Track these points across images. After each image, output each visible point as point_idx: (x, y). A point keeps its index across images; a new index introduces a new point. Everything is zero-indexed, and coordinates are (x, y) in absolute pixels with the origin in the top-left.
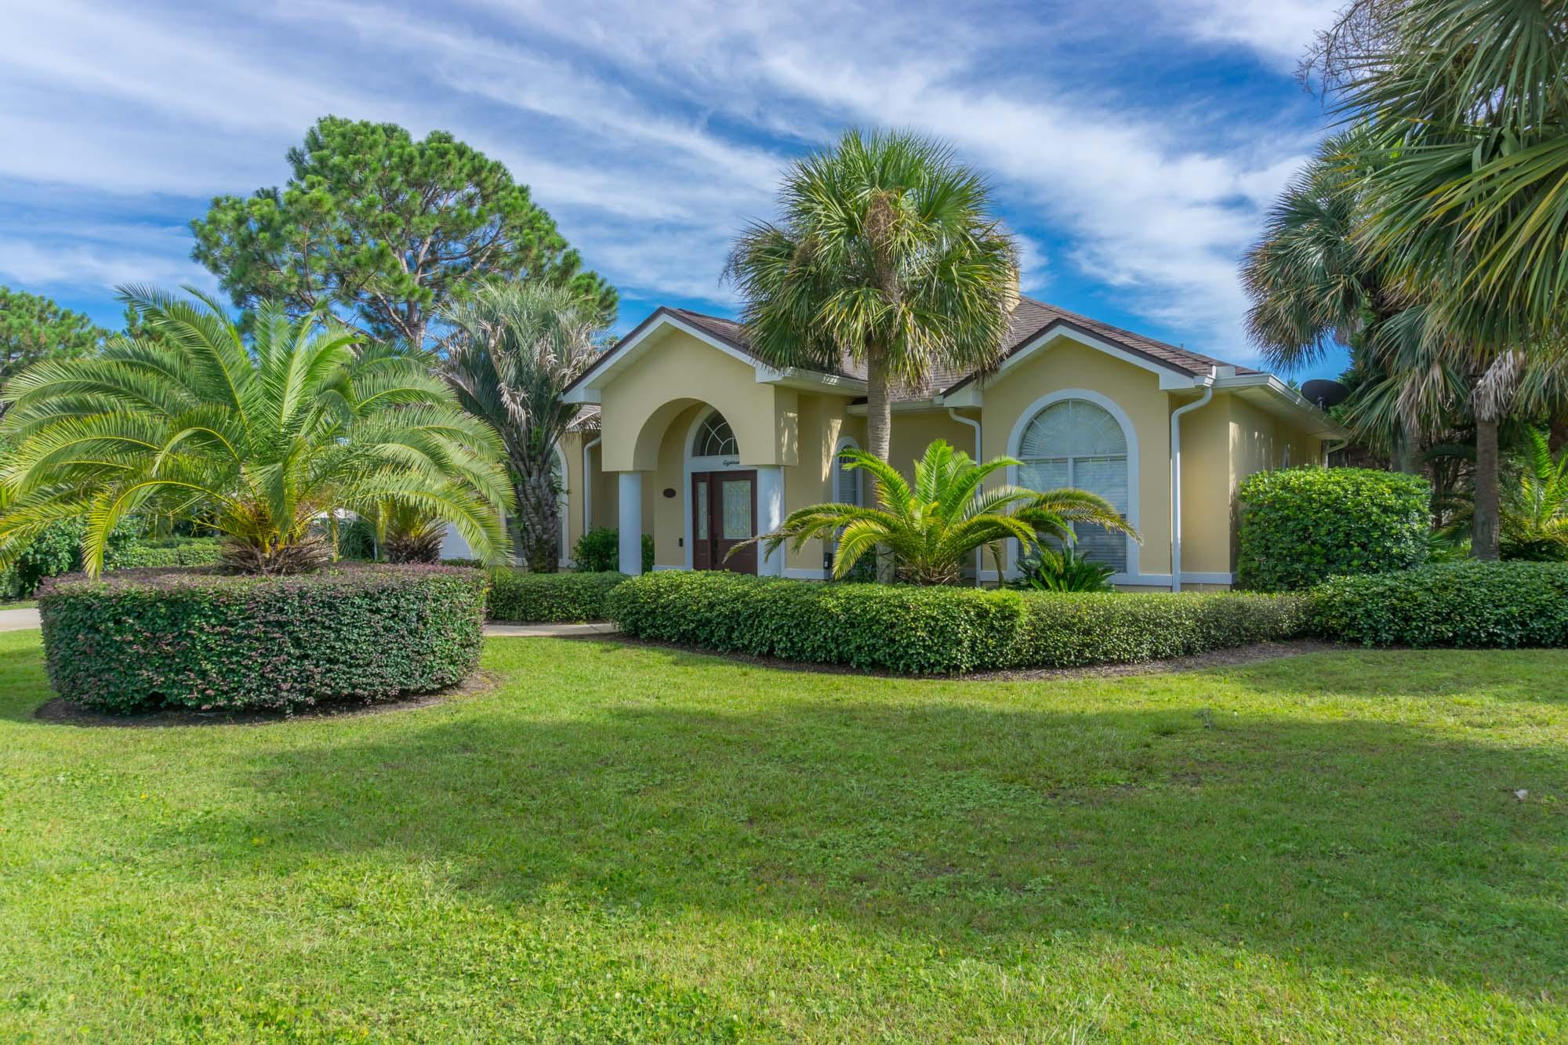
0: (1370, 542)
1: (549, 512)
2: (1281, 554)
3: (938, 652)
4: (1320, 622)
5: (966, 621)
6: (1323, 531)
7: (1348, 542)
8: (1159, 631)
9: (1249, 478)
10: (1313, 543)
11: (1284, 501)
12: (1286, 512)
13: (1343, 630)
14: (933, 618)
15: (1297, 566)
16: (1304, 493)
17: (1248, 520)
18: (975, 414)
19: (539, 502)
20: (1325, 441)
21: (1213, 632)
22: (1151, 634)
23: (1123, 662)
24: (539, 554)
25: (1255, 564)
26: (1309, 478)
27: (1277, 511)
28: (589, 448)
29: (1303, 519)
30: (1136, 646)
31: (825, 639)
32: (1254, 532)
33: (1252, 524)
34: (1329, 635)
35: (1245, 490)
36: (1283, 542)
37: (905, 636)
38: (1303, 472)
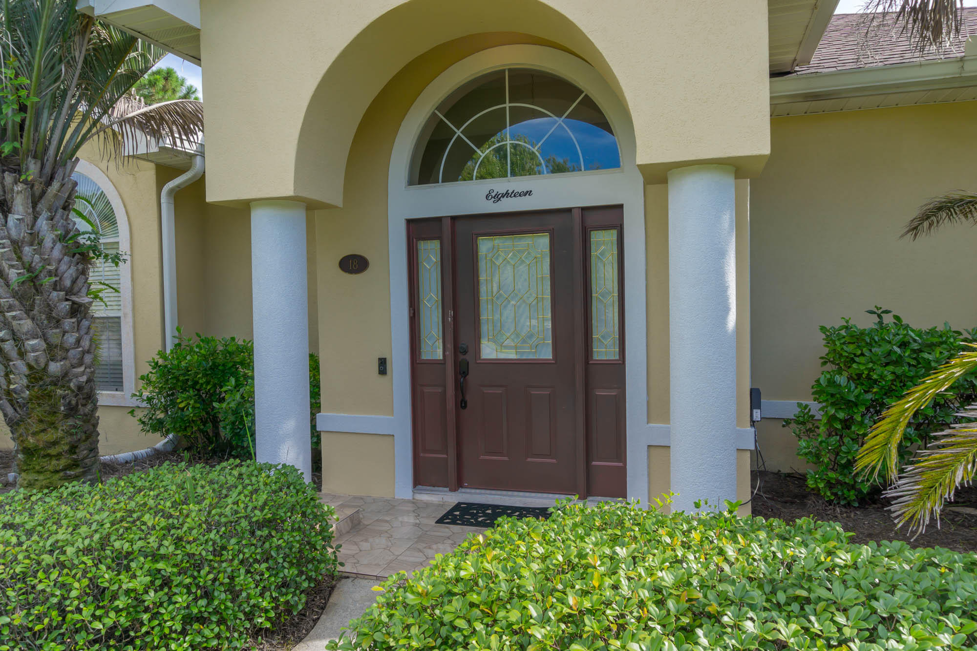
1: (65, 306)
19: (33, 280)
24: (38, 412)
28: (171, 191)
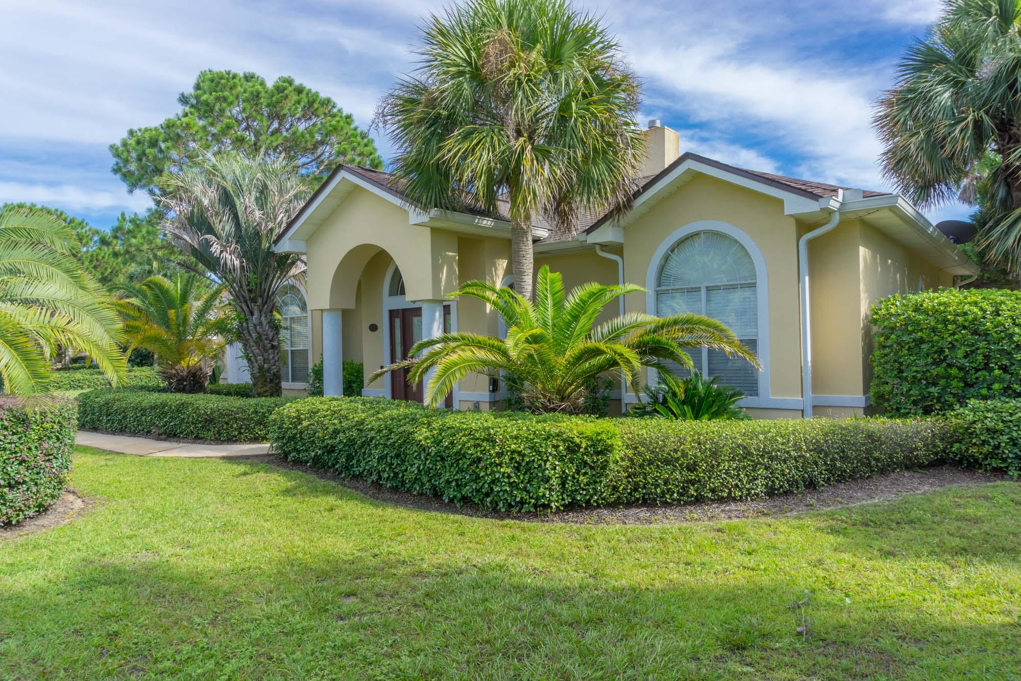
0: (1013, 364)
2: (914, 377)
3: (525, 489)
4: (960, 449)
5: (555, 456)
6: (960, 353)
7: (987, 364)
8: (774, 465)
9: (881, 302)
10: (950, 366)
11: (918, 323)
12: (920, 334)
13: (986, 459)
14: (519, 453)
15: (932, 389)
16: (940, 316)
17: (880, 343)
18: (618, 249)
20: (956, 276)
21: (838, 464)
22: (766, 468)
23: (734, 499)
25: (888, 388)
26: (944, 300)
27: (910, 333)
29: (938, 342)
30: (749, 482)
31: (419, 471)
32: (886, 355)
33: (884, 347)
34: (969, 463)
35: (876, 313)
36: (918, 364)
37: (489, 471)
38: (936, 294)
